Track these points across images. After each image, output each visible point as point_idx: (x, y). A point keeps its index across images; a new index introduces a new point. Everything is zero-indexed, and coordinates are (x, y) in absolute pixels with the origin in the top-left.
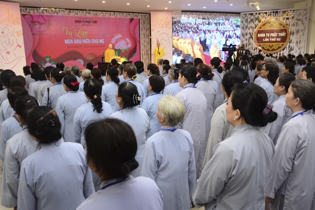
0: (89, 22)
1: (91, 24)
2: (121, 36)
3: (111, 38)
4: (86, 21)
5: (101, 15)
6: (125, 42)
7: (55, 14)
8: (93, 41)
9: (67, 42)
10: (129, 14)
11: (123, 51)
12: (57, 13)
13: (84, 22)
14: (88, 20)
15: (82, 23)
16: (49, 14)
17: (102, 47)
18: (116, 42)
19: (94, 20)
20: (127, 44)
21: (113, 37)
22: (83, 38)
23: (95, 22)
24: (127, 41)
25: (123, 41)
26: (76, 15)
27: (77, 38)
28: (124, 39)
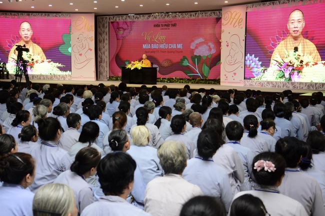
0: (168, 25)
1: (170, 27)
2: (203, 40)
3: (190, 43)
4: (165, 25)
5: (181, 16)
6: (208, 48)
7: (136, 20)
8: (170, 46)
9: (145, 46)
10: (214, 13)
11: (204, 58)
12: (138, 18)
13: (162, 25)
14: (167, 23)
15: (161, 27)
16: (131, 20)
17: (179, 52)
18: (196, 48)
19: (173, 23)
20: (210, 49)
21: (193, 41)
22: (160, 43)
23: (174, 25)
24: (209, 46)
25: (205, 45)
26: (155, 19)
27: (154, 43)
28: (207, 44)
